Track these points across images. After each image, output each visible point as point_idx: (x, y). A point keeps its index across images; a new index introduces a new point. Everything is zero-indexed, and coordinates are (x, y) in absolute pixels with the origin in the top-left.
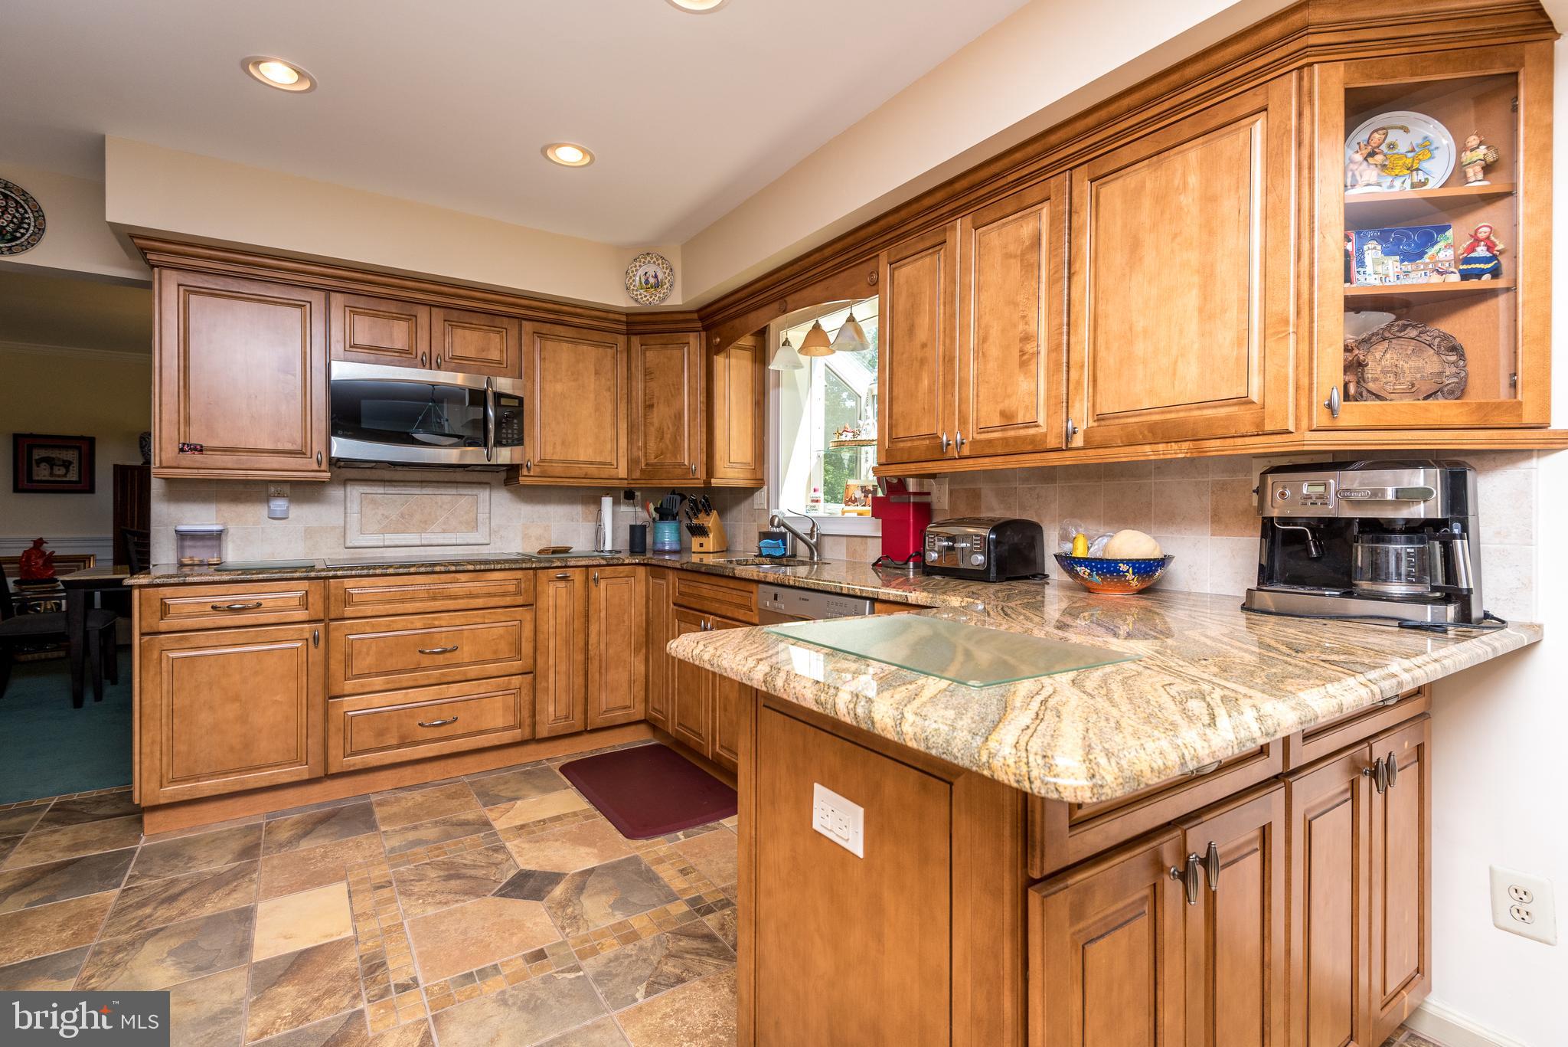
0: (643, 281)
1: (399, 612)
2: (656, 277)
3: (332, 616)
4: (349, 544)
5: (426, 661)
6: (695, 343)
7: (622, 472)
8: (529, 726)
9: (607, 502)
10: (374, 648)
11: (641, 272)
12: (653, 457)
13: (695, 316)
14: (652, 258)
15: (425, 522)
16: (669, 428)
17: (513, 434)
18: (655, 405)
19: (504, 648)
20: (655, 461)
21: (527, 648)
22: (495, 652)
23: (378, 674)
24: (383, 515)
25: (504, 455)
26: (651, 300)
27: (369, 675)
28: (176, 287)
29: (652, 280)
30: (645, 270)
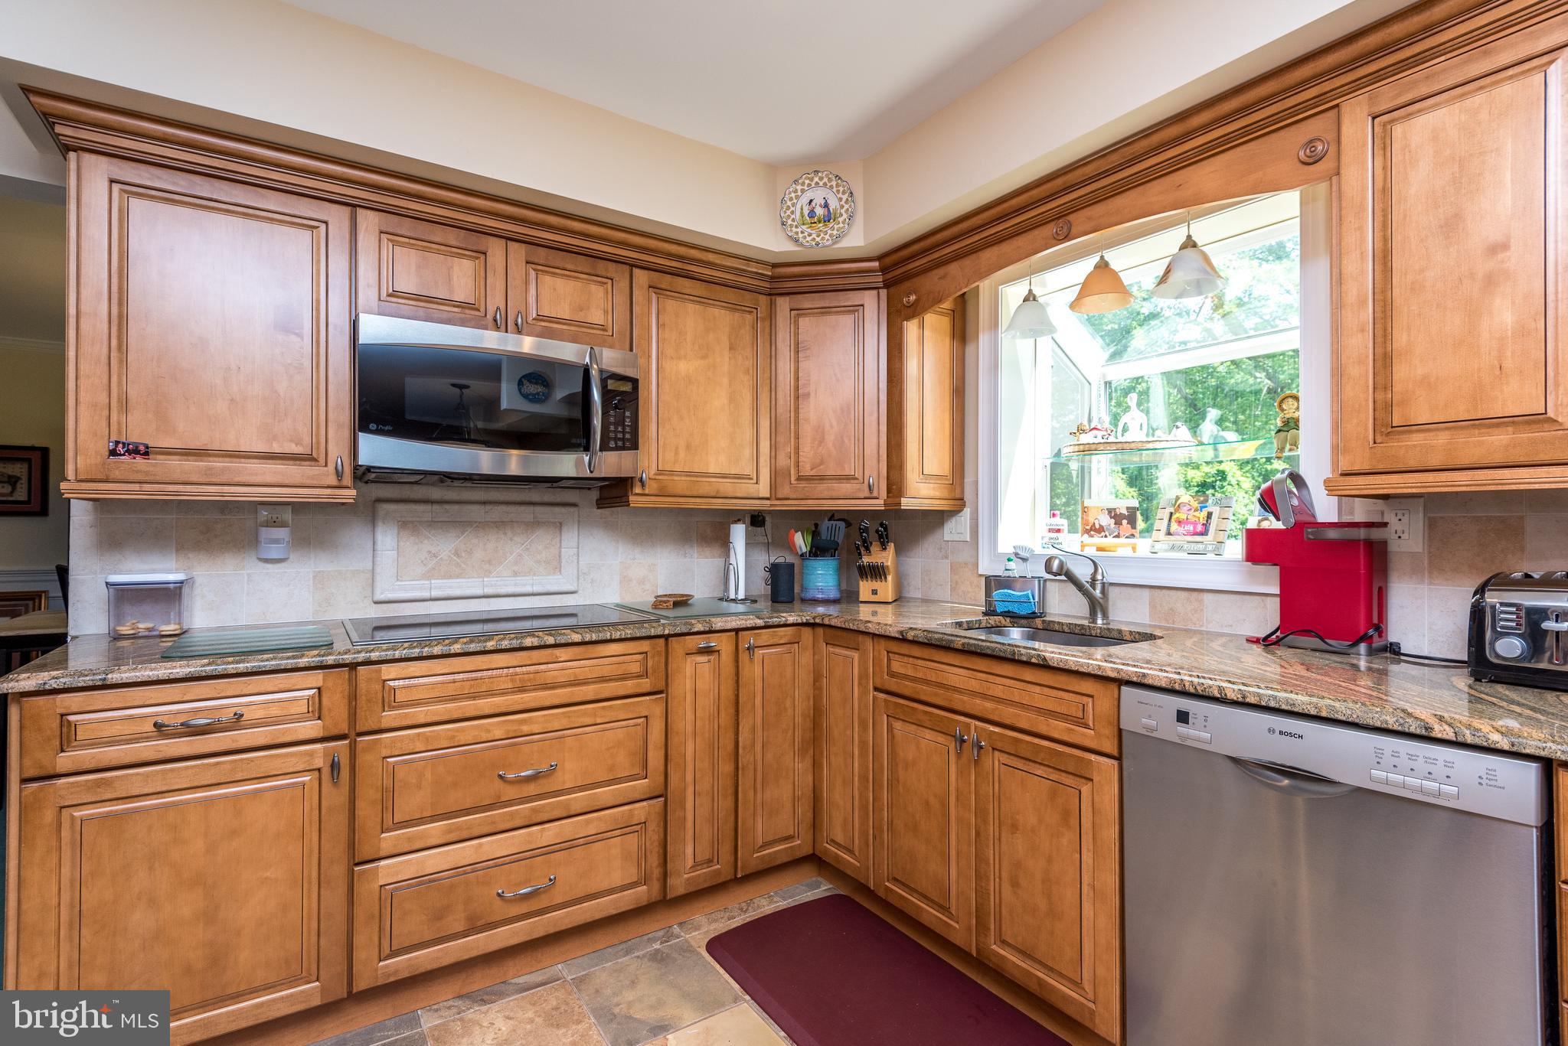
0: (806, 212)
1: (468, 715)
2: (826, 206)
3: (360, 728)
4: (379, 597)
5: (511, 792)
6: (872, 304)
7: (764, 489)
8: (658, 880)
9: (738, 533)
10: (428, 775)
11: (804, 200)
12: (808, 467)
13: (876, 264)
14: (821, 179)
15: (489, 562)
16: (831, 426)
17: (624, 432)
18: (812, 395)
19: (624, 764)
20: (812, 473)
21: (655, 758)
22: (611, 769)
23: (434, 818)
24: (429, 552)
25: (611, 463)
26: (818, 239)
27: (421, 821)
28: (106, 183)
29: (820, 211)
30: (809, 195)
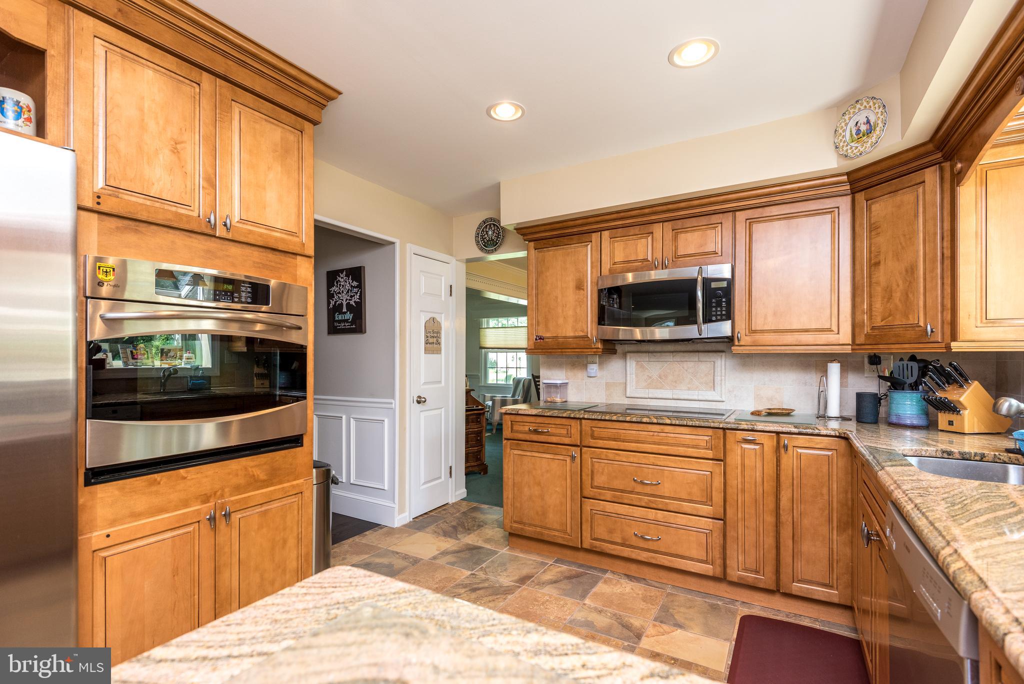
0: (854, 132)
2: (868, 122)
3: (584, 444)
4: (628, 395)
5: (639, 488)
6: (931, 176)
7: (845, 335)
8: (720, 566)
9: (834, 369)
10: (606, 470)
12: (879, 319)
13: (930, 148)
14: (862, 105)
15: (676, 382)
16: (898, 285)
17: (721, 311)
18: (882, 263)
19: (697, 494)
20: (883, 323)
21: (718, 497)
22: (690, 494)
23: (609, 489)
24: (648, 376)
26: (861, 150)
27: (603, 488)
29: (863, 128)
30: (856, 118)
